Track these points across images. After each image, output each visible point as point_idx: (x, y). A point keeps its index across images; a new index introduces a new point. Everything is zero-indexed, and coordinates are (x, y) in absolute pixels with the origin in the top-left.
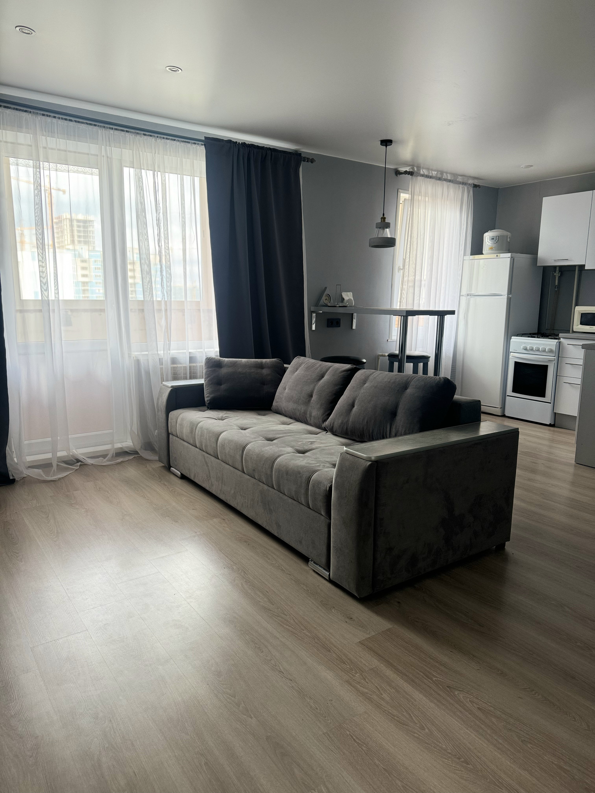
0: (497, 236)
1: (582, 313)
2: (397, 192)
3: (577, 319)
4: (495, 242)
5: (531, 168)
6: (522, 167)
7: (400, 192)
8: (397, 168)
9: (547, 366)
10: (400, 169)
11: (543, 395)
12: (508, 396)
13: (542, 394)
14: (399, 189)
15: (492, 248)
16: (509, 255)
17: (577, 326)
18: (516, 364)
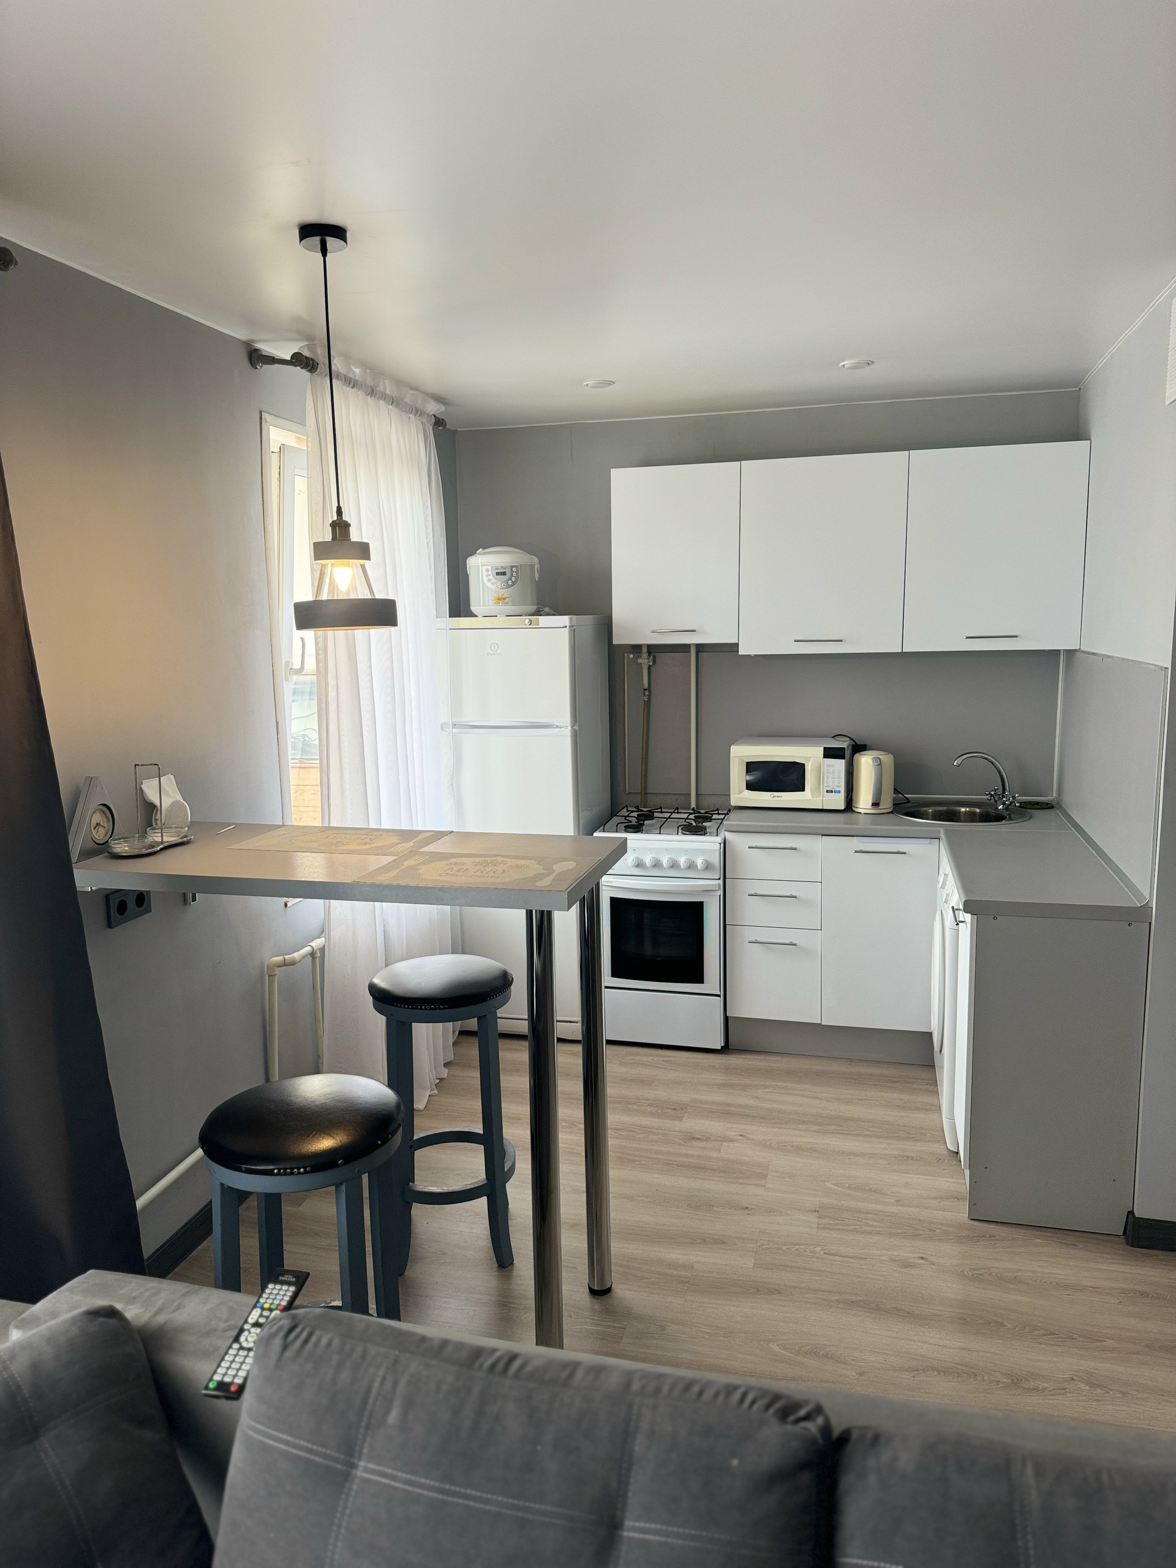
0: (512, 567)
1: (747, 763)
2: (258, 419)
3: (738, 777)
4: (510, 583)
5: (610, 387)
6: (587, 385)
7: (266, 422)
8: (254, 341)
9: (701, 903)
10: (259, 346)
11: (699, 978)
12: (606, 987)
13: (695, 974)
14: (264, 412)
15: (505, 599)
16: (565, 620)
17: (739, 793)
18: (614, 901)
